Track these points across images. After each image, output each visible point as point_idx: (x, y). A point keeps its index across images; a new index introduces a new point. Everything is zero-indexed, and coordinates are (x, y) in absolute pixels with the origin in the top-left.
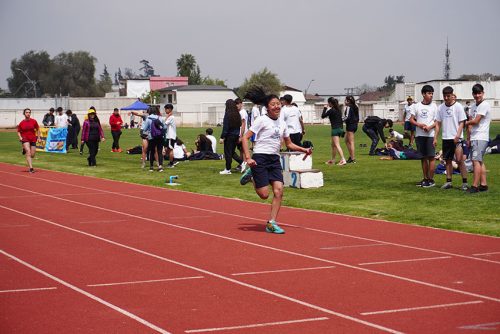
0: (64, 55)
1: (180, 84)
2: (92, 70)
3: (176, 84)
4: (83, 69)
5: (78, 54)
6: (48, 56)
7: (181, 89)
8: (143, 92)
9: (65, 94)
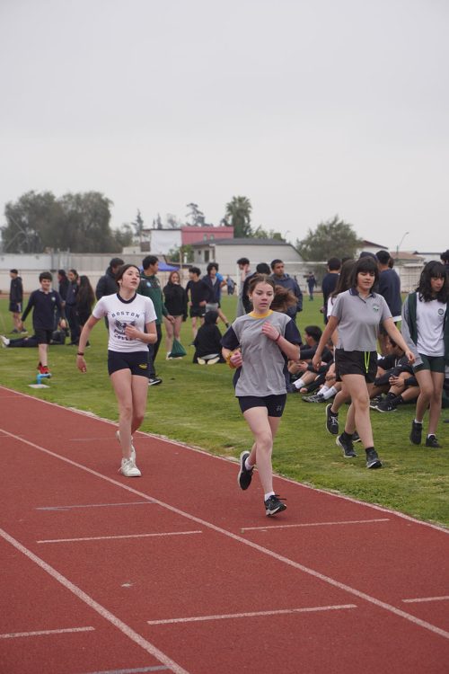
0: (70, 196)
1: (223, 236)
2: (107, 216)
3: (217, 236)
4: (96, 214)
5: (89, 195)
6: (53, 197)
7: (222, 243)
8: (172, 247)
9: (64, 249)
